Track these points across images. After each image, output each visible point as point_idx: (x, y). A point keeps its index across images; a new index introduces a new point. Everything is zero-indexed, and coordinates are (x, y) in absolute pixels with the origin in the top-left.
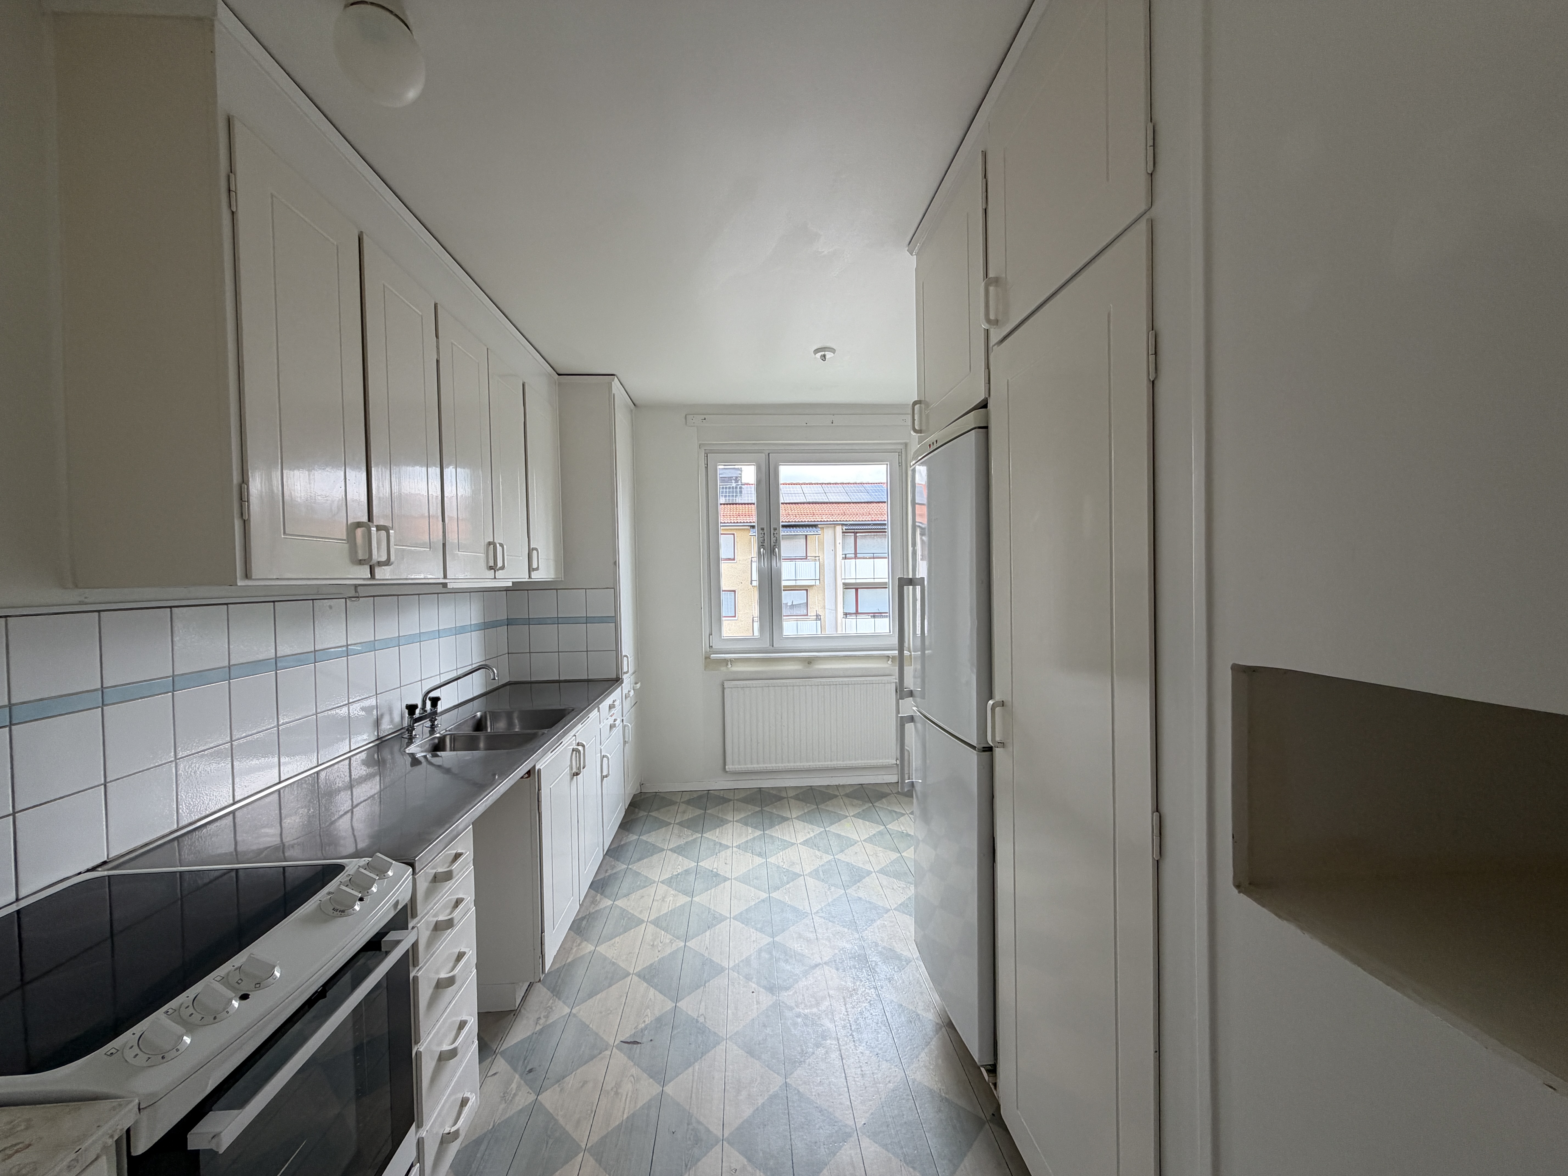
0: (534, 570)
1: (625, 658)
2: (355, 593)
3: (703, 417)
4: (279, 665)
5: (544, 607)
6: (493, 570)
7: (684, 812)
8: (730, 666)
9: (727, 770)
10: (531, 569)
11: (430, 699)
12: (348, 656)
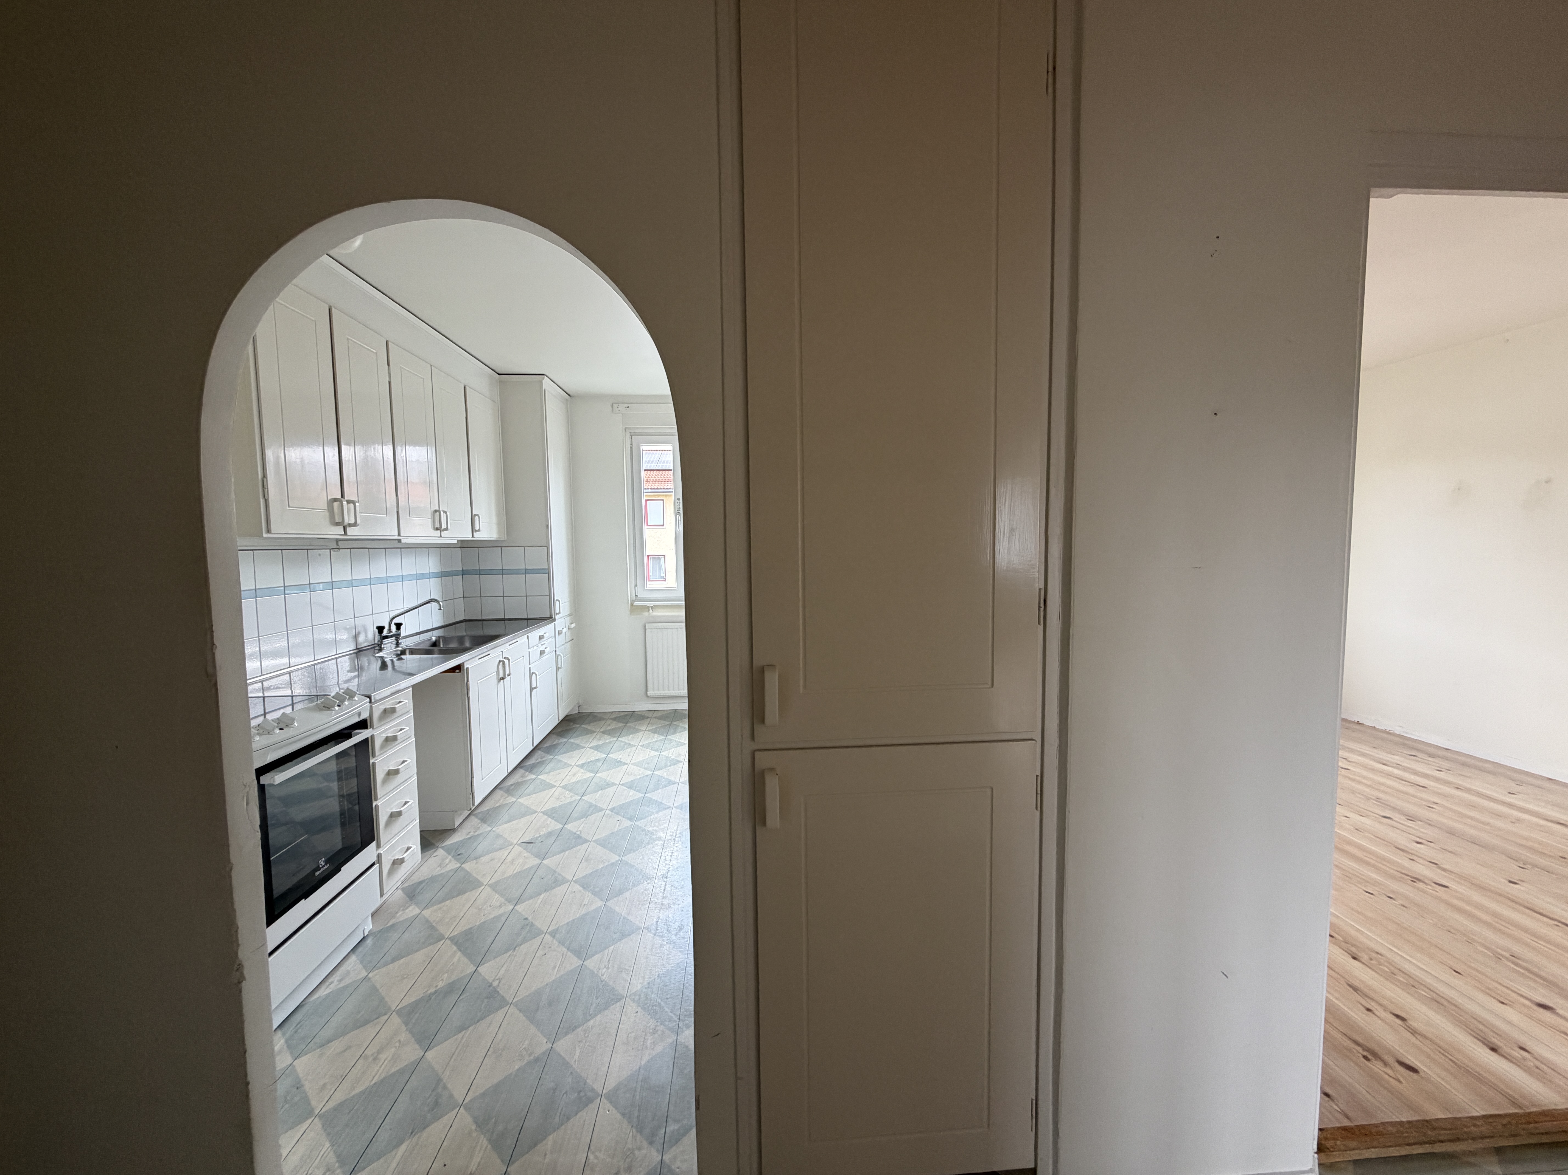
0: (476, 531)
1: (557, 602)
2: (337, 545)
3: (626, 405)
4: (286, 592)
5: (492, 561)
6: (439, 531)
7: (609, 725)
8: (651, 611)
9: (649, 695)
10: (473, 531)
11: (396, 624)
12: (333, 589)
